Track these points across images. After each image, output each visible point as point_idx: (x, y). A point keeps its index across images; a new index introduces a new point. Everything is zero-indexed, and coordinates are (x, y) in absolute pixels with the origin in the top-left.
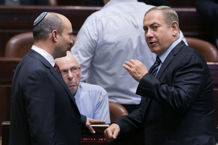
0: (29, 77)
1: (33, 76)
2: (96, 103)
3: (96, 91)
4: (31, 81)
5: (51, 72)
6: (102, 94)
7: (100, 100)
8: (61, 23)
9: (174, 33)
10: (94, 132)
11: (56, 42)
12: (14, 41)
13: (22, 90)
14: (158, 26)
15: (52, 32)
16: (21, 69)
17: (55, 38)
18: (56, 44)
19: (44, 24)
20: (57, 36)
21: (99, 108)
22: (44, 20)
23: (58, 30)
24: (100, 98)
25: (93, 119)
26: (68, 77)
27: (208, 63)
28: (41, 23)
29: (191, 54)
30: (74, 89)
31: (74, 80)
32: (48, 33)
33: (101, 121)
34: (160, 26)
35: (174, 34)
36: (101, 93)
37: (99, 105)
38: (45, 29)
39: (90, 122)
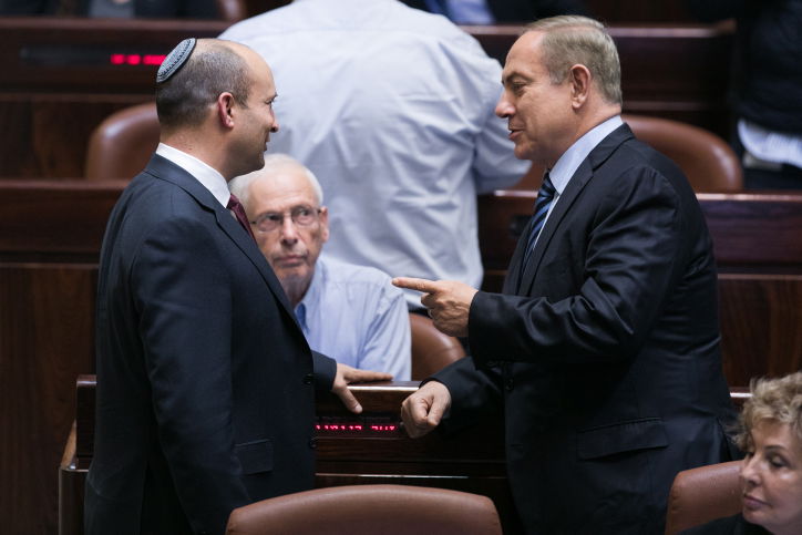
0: (151, 242)
1: (164, 239)
2: (369, 319)
3: (368, 285)
4: (157, 255)
5: (219, 225)
6: (387, 292)
7: (381, 312)
8: (241, 70)
9: (578, 101)
10: (359, 408)
11: (231, 128)
12: (113, 129)
13: (130, 282)
14: (525, 81)
15: (217, 99)
16: (126, 214)
17: (229, 117)
18: (231, 134)
19: (191, 76)
20: (233, 111)
21: (377, 334)
22: (189, 63)
23: (236, 94)
24: (379, 305)
25: (357, 367)
26: (282, 237)
27: (700, 196)
28: (180, 75)
29: (638, 168)
30: (297, 275)
31: (301, 247)
32: (204, 103)
33: (381, 374)
34: (529, 81)
35: (577, 105)
36: (383, 290)
37: (378, 324)
38: (195, 92)
39: (346, 378)
